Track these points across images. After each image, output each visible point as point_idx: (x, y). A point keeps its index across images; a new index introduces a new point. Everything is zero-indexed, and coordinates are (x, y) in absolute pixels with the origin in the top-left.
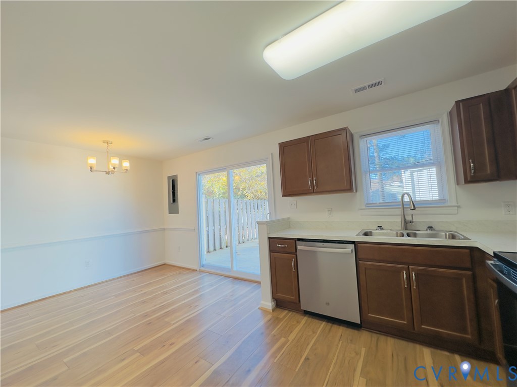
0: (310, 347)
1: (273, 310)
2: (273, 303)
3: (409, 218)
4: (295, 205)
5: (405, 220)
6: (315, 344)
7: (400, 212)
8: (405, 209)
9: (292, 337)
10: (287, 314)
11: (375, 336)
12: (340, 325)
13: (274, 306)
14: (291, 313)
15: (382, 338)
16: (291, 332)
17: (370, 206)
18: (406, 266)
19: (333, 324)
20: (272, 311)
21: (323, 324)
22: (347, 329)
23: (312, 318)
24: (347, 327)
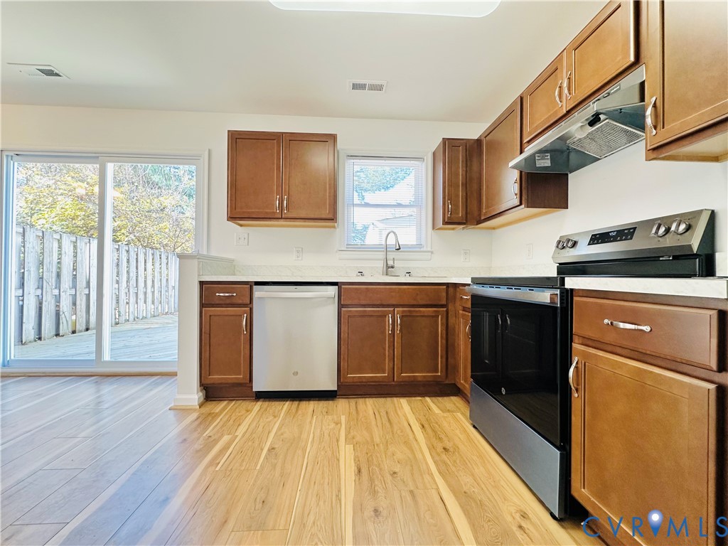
0: (272, 435)
1: (201, 406)
2: (201, 394)
3: (390, 263)
4: (246, 240)
5: (387, 264)
6: (279, 429)
7: (381, 255)
8: (388, 253)
9: (241, 431)
10: (228, 404)
11: (353, 402)
12: (309, 400)
13: (202, 399)
14: (234, 402)
15: (361, 401)
16: (239, 425)
17: (351, 248)
18: (392, 309)
19: (300, 401)
20: (198, 407)
21: (287, 405)
22: (319, 402)
23: (269, 401)
24: (319, 400)
